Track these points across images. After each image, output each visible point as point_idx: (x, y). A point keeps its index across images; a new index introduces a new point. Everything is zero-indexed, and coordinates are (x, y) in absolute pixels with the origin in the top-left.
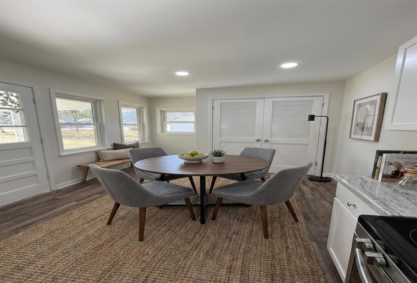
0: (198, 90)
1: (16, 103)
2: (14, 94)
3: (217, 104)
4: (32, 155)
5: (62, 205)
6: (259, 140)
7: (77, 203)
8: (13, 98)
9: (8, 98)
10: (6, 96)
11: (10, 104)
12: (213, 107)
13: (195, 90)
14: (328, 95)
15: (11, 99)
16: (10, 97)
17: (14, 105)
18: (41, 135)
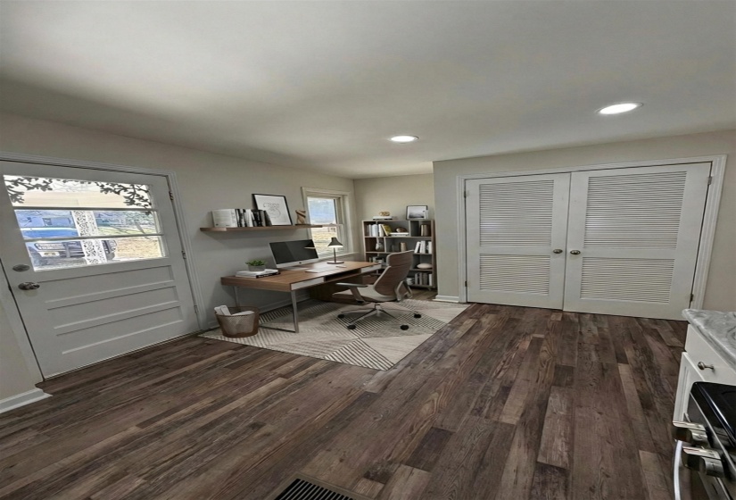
0: (438, 164)
1: (146, 201)
2: (144, 187)
3: (473, 187)
4: (171, 277)
5: (214, 355)
6: (559, 252)
7: (234, 352)
8: (142, 193)
9: (134, 193)
10: (132, 191)
11: (137, 201)
12: (465, 192)
13: (432, 163)
14: (724, 158)
15: (138, 195)
16: (138, 192)
17: (143, 204)
18: (183, 248)
